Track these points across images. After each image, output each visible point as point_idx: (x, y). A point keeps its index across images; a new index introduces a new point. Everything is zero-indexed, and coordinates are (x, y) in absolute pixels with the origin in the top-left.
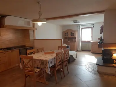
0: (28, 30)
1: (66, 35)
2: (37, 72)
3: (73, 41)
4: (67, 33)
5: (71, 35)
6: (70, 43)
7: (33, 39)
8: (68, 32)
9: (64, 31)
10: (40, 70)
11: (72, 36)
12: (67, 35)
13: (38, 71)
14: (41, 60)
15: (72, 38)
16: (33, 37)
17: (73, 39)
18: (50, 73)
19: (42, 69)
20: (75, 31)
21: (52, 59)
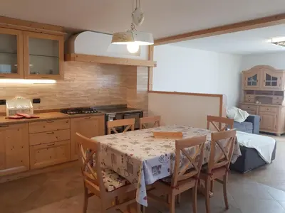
0: (135, 67)
1: (249, 84)
2: (110, 189)
3: (274, 102)
4: (255, 77)
5: (268, 84)
6: (262, 109)
7: (146, 89)
8: (256, 75)
9: (244, 72)
10: (121, 184)
11: (271, 88)
12: (255, 84)
13: (115, 189)
14: (126, 155)
15: (270, 93)
16: (147, 86)
17: (274, 97)
18: (145, 203)
19: (127, 184)
20: (281, 72)
21: (161, 158)
